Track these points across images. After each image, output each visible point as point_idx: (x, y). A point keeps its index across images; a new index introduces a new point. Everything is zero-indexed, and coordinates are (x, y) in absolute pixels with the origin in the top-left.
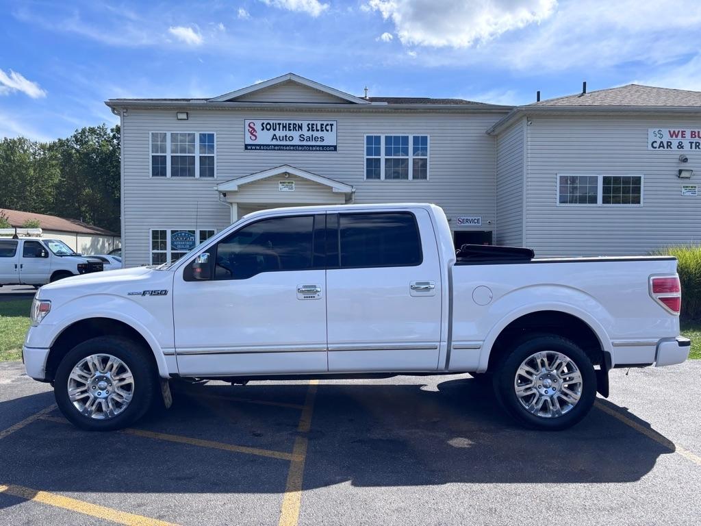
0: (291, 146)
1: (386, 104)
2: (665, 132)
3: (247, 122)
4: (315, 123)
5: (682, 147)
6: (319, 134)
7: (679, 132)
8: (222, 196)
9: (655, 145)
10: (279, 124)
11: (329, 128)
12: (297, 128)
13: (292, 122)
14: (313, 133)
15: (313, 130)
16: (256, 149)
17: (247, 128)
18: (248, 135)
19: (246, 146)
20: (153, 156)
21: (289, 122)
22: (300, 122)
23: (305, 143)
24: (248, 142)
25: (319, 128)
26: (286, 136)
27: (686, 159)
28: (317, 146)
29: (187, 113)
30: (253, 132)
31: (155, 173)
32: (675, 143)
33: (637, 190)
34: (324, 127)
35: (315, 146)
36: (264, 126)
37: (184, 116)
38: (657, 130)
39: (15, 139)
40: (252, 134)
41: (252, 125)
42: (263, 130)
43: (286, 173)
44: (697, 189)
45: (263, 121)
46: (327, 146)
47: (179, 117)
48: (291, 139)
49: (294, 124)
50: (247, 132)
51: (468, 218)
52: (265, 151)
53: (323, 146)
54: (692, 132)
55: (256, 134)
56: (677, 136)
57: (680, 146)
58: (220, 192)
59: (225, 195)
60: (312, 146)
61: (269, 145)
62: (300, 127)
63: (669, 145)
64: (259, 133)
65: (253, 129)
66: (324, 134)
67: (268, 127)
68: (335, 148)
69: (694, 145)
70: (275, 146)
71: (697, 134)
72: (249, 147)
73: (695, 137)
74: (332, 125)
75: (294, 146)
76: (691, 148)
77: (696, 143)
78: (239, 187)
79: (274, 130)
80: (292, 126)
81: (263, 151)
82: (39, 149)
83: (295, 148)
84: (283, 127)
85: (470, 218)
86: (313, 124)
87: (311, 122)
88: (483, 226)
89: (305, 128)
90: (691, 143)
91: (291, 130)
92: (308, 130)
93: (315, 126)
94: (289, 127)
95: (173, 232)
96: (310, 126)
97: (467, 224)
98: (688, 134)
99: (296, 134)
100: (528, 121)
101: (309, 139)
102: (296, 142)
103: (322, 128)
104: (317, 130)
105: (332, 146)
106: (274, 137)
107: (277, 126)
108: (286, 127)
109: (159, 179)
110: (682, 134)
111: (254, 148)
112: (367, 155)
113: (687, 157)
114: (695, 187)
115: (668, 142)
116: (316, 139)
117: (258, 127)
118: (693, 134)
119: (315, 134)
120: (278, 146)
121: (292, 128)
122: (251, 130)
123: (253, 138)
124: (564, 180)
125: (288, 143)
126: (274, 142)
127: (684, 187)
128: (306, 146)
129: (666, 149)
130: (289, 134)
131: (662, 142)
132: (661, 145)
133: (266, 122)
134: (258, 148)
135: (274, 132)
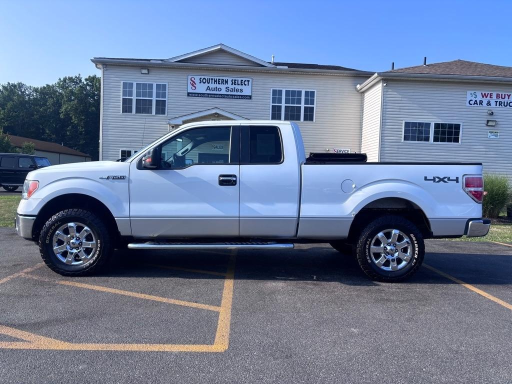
0: (220, 95)
1: (287, 67)
2: (479, 94)
3: (190, 77)
4: (237, 79)
5: (490, 105)
6: (239, 87)
7: (488, 94)
8: (171, 128)
9: (471, 102)
10: (212, 79)
11: (246, 83)
12: (224, 82)
13: (221, 78)
14: (235, 86)
15: (235, 84)
16: (195, 96)
17: (190, 81)
18: (190, 86)
19: (189, 94)
20: (123, 99)
21: (219, 78)
22: (226, 78)
23: (229, 93)
24: (190, 91)
25: (240, 83)
26: (216, 88)
27: (493, 113)
28: (238, 95)
29: (148, 70)
30: (193, 84)
31: (125, 111)
32: (485, 101)
33: (457, 133)
34: (243, 82)
35: (236, 95)
36: (202, 80)
37: (146, 71)
38: (473, 92)
39: (16, 84)
41: (193, 79)
42: (200, 83)
43: (216, 113)
44: (498, 134)
45: (201, 77)
46: (244, 96)
47: (142, 72)
48: (220, 90)
49: (222, 79)
50: (189, 84)
51: (341, 149)
52: (202, 98)
53: (242, 96)
54: (497, 94)
55: (196, 86)
56: (486, 97)
57: (489, 104)
58: (170, 125)
59: (173, 127)
60: (235, 95)
61: (204, 94)
62: (227, 82)
63: (481, 103)
64: (198, 85)
65: (194, 82)
66: (243, 87)
67: (204, 81)
68: (250, 97)
69: (498, 103)
70: (208, 94)
71: (500, 96)
72: (191, 95)
73: (499, 98)
74: (248, 81)
75: (221, 95)
76: (496, 105)
77: (500, 102)
78: (184, 122)
79: (208, 83)
80: (221, 81)
81: (200, 98)
82: (32, 91)
83: (223, 96)
84: (215, 81)
85: (343, 149)
86: (235, 80)
87: (234, 79)
89: (230, 82)
90: (496, 102)
91: (220, 84)
92: (232, 84)
93: (237, 82)
94: (219, 81)
96: (233, 81)
98: (494, 96)
99: (223, 87)
101: (232, 90)
102: (223, 92)
103: (241, 83)
104: (238, 85)
105: (248, 96)
106: (208, 88)
107: (211, 80)
108: (216, 81)
109: (127, 115)
110: (491, 96)
111: (193, 95)
112: (272, 103)
113: (493, 111)
114: (498, 132)
115: (480, 101)
116: (237, 90)
117: (197, 81)
118: (498, 96)
119: (237, 87)
120: (211, 94)
121: (221, 82)
122: (192, 82)
123: (194, 88)
124: (408, 125)
125: (218, 93)
126: (208, 92)
127: (490, 132)
128: (230, 95)
129: (479, 105)
130: (218, 86)
131: (476, 101)
133: (203, 77)
134: (197, 95)
135: (208, 85)
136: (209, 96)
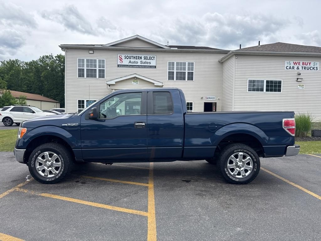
0: (137, 66)
1: (177, 49)
2: (292, 62)
3: (119, 55)
4: (147, 56)
5: (299, 69)
6: (149, 61)
7: (297, 62)
8: (108, 86)
9: (287, 68)
10: (132, 56)
11: (153, 58)
12: (139, 58)
13: (137, 56)
14: (146, 60)
16: (122, 67)
17: (119, 58)
18: (119, 61)
19: (118, 66)
20: (79, 69)
22: (141, 56)
23: (143, 65)
24: (119, 63)
25: (149, 58)
26: (135, 62)
27: (300, 74)
28: (148, 66)
30: (121, 59)
31: (79, 76)
32: (296, 67)
33: (280, 86)
34: (151, 58)
36: (126, 57)
37: (92, 52)
38: (288, 61)
40: (120, 60)
41: (121, 56)
42: (125, 59)
43: (135, 77)
44: (304, 86)
46: (152, 66)
48: (137, 63)
50: (119, 59)
52: (126, 68)
53: (150, 66)
54: (303, 62)
56: (296, 64)
57: (298, 68)
58: (107, 84)
59: (109, 86)
60: (146, 66)
61: (128, 65)
62: (141, 58)
63: (293, 68)
65: (121, 58)
66: (151, 61)
67: (128, 57)
68: (155, 67)
69: (303, 68)
71: (305, 64)
72: (119, 66)
76: (302, 69)
78: (116, 82)
79: (130, 59)
82: (24, 64)
83: (139, 67)
84: (134, 58)
85: (211, 97)
87: (145, 56)
88: (216, 100)
89: (143, 58)
90: (302, 67)
93: (147, 58)
94: (136, 58)
95: (87, 101)
97: (209, 99)
98: (301, 64)
99: (139, 61)
100: (236, 57)
101: (144, 63)
102: (139, 64)
106: (130, 62)
109: (81, 78)
110: (299, 63)
112: (169, 70)
113: (301, 73)
114: (303, 85)
115: (293, 67)
116: (147, 63)
117: (123, 58)
118: (303, 64)
120: (131, 65)
122: (120, 58)
123: (121, 62)
124: (250, 82)
127: (299, 85)
129: (292, 69)
130: (136, 60)
132: (290, 68)
133: (126, 55)
134: (123, 66)
135: (130, 60)
136: (131, 66)
